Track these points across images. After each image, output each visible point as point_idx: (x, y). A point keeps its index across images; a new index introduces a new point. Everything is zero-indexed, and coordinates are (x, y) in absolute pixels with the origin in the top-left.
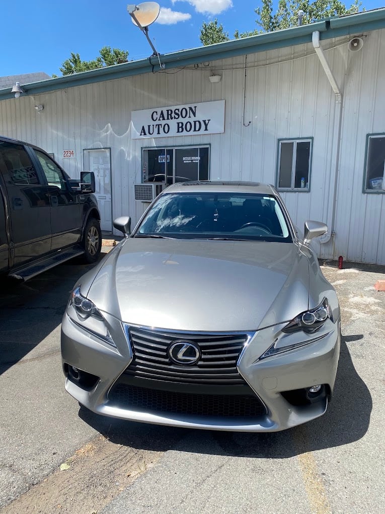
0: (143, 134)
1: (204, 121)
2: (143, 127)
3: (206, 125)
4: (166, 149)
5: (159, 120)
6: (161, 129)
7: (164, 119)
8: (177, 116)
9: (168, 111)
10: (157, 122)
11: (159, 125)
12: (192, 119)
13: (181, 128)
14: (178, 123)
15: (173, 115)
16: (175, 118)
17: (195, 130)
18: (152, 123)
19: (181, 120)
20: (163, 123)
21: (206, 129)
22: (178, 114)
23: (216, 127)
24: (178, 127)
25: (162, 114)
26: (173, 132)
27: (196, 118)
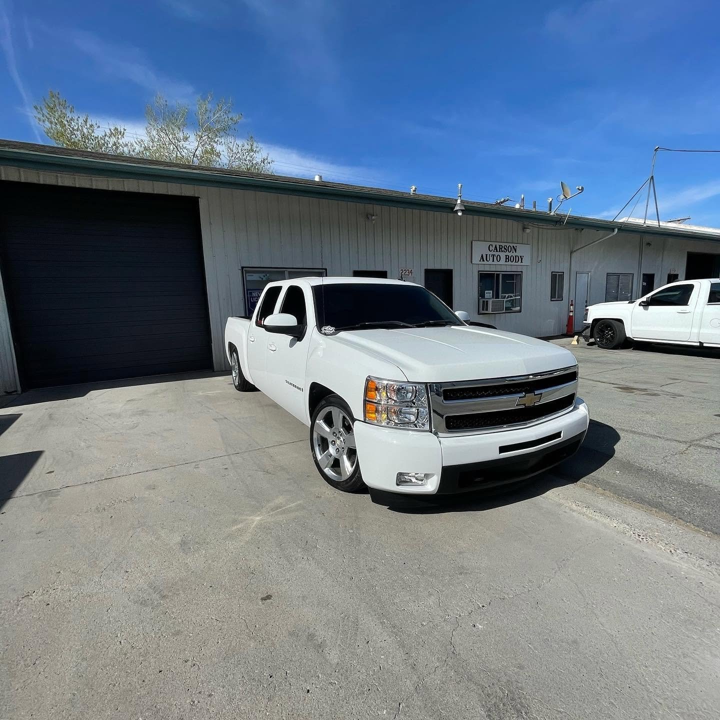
0: (482, 260)
1: (521, 257)
2: (482, 255)
3: (522, 259)
4: (496, 273)
5: (494, 251)
6: (495, 258)
7: (497, 251)
8: (505, 251)
9: (500, 246)
10: (492, 253)
11: (493, 255)
12: (514, 254)
13: (507, 259)
14: (506, 256)
15: (503, 249)
16: (504, 251)
17: (516, 262)
18: (489, 253)
19: (507, 253)
20: (497, 254)
21: (522, 262)
22: (506, 250)
23: (527, 261)
24: (506, 259)
25: (496, 247)
26: (503, 261)
27: (516, 254)
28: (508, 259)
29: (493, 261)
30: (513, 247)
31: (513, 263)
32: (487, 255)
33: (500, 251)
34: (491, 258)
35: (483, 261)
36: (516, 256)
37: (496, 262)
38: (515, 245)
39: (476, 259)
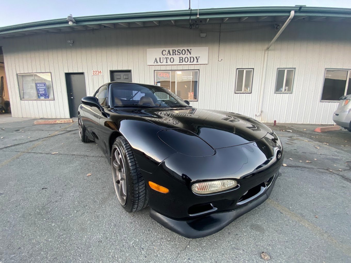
1: (196, 57)
2: (156, 58)
3: (197, 60)
4: (171, 71)
8: (179, 54)
11: (167, 58)
12: (189, 56)
15: (176, 53)
17: (190, 62)
18: (162, 56)
19: (181, 56)
20: (170, 57)
21: (197, 62)
22: (180, 52)
24: (180, 60)
25: (169, 51)
26: (177, 62)
27: (191, 56)
28: (182, 60)
29: (167, 62)
30: (188, 50)
31: (188, 63)
32: (160, 58)
33: (173, 55)
34: (165, 61)
35: (157, 62)
36: (191, 57)
37: (169, 63)
38: (189, 49)
39: (151, 62)
